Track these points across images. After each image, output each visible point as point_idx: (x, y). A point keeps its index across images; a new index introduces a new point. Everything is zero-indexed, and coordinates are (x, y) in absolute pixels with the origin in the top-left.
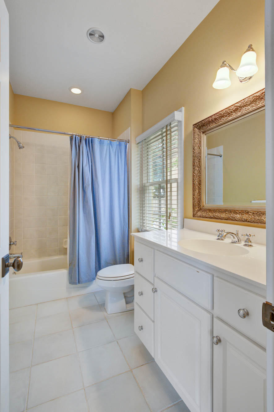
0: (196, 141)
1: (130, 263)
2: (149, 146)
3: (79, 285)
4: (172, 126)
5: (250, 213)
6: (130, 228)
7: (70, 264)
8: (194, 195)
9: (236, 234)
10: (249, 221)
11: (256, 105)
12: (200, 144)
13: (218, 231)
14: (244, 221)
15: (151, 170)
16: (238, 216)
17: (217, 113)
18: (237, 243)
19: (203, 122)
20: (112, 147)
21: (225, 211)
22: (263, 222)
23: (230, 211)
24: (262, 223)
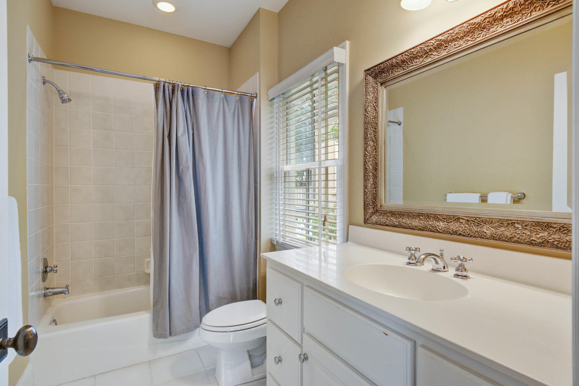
0: (370, 97)
1: (259, 299)
2: (290, 104)
3: (171, 338)
4: (329, 72)
5: (461, 221)
6: (258, 239)
7: (155, 303)
8: (365, 187)
9: (439, 255)
10: (460, 234)
11: (474, 39)
12: (375, 102)
13: (410, 249)
14: (452, 234)
15: (293, 145)
16: (442, 225)
17: (406, 52)
18: (442, 271)
19: (382, 66)
20: (228, 105)
21: (419, 215)
22: (485, 236)
23: (428, 216)
24: (483, 238)
